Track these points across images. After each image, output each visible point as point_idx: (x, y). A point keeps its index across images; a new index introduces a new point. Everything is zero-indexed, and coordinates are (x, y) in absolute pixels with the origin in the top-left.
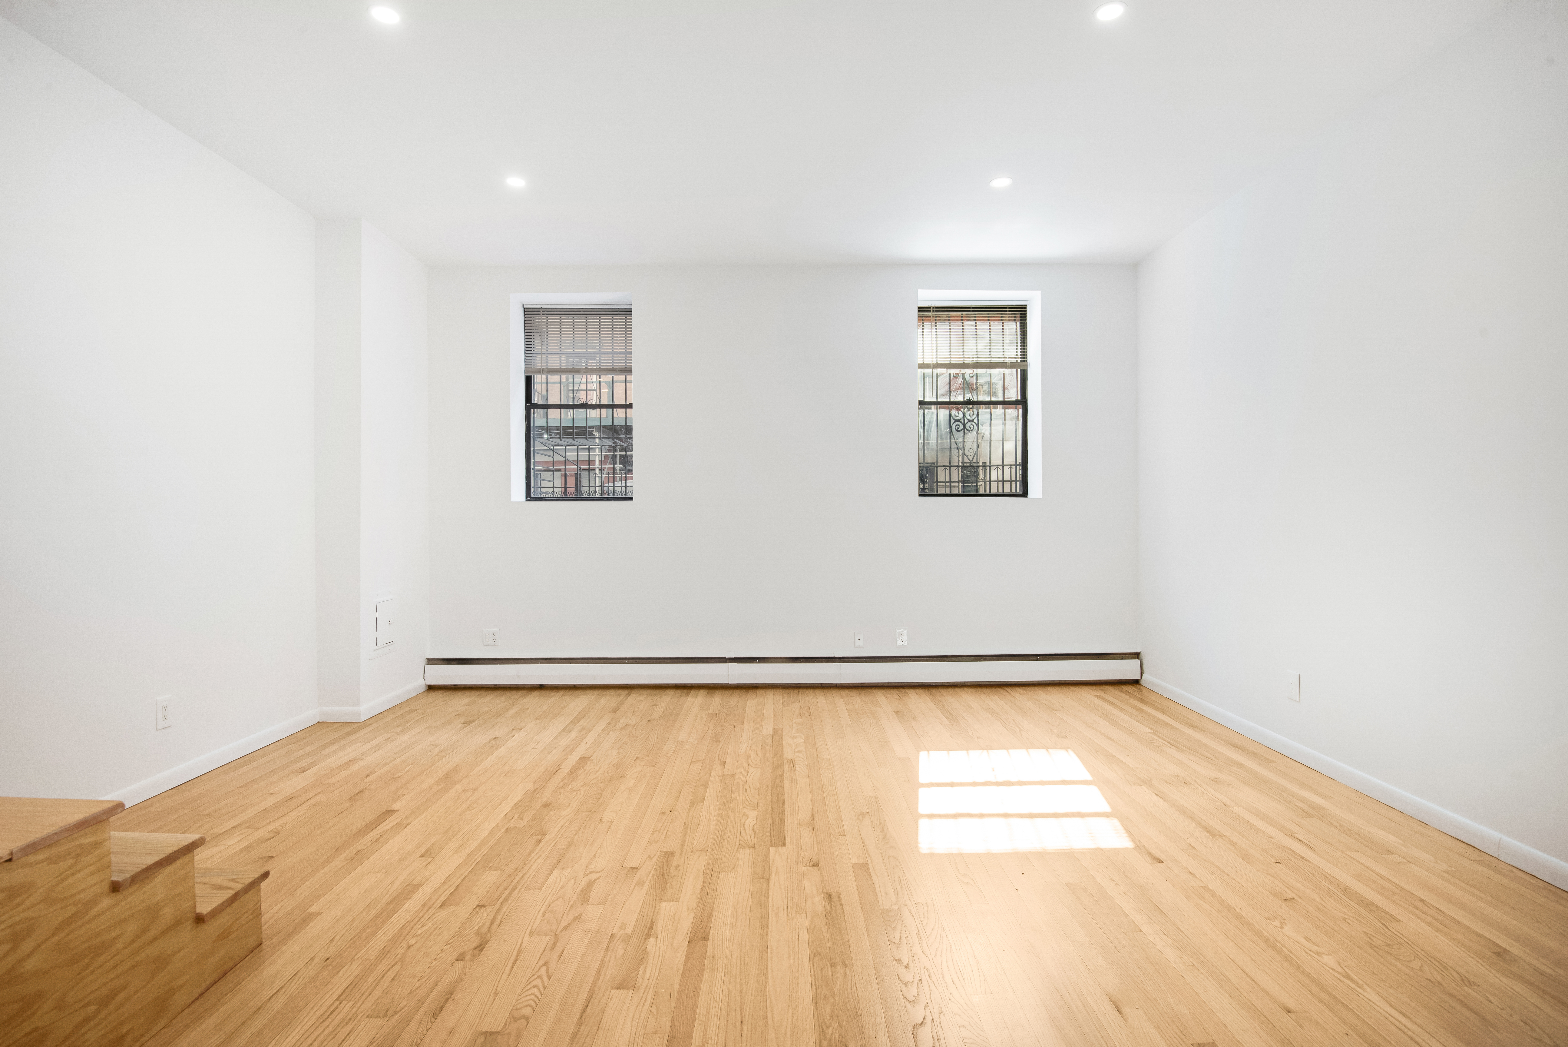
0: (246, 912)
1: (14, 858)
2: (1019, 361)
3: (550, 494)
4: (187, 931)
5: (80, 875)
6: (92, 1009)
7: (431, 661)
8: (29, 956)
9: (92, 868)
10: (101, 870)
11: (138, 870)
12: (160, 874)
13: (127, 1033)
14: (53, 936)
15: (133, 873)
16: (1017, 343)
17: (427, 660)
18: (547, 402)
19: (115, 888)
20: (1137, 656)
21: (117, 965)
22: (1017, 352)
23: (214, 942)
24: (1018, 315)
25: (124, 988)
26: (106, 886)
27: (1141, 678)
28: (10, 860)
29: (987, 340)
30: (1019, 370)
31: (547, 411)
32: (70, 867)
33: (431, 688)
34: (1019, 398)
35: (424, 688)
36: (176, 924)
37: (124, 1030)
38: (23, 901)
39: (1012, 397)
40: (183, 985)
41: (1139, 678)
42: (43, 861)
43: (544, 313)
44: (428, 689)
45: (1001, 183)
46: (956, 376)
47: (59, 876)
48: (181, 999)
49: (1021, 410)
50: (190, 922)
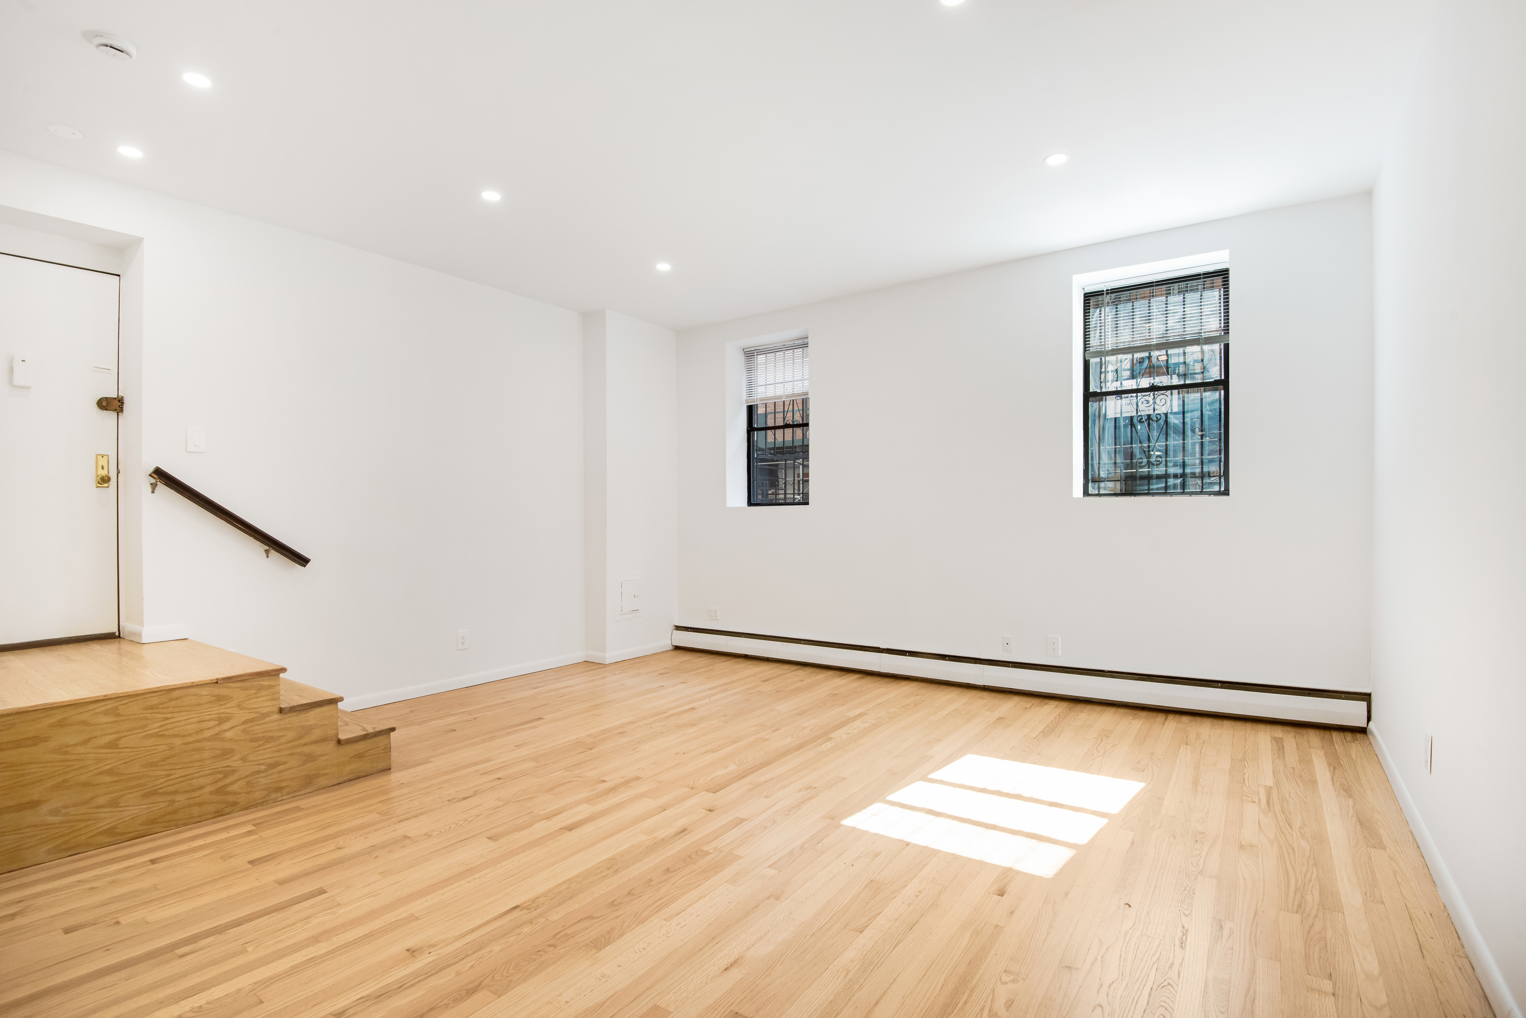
0: (378, 747)
1: (219, 682)
2: (1223, 334)
3: (783, 500)
4: (331, 746)
5: (260, 699)
6: (263, 767)
7: (678, 628)
8: (227, 730)
9: (268, 697)
10: (273, 700)
11: (295, 704)
12: (312, 711)
13: (285, 787)
14: (241, 725)
15: (291, 705)
16: (1220, 313)
17: (675, 627)
18: (766, 425)
19: (281, 710)
20: (1366, 697)
21: (280, 750)
22: (1220, 323)
23: (351, 758)
24: (1219, 281)
25: (284, 763)
26: (276, 709)
27: (1367, 726)
28: (217, 682)
29: (1180, 315)
30: (1222, 344)
31: (766, 433)
32: (255, 694)
33: (677, 648)
34: (1223, 378)
35: (671, 648)
36: (323, 740)
37: (284, 785)
38: (225, 704)
39: (1213, 377)
40: (326, 774)
41: (1366, 726)
42: (238, 687)
43: (758, 354)
44: (675, 649)
45: (1057, 160)
46: (1141, 361)
47: (247, 697)
48: (323, 781)
49: (1222, 392)
50: (334, 741)
